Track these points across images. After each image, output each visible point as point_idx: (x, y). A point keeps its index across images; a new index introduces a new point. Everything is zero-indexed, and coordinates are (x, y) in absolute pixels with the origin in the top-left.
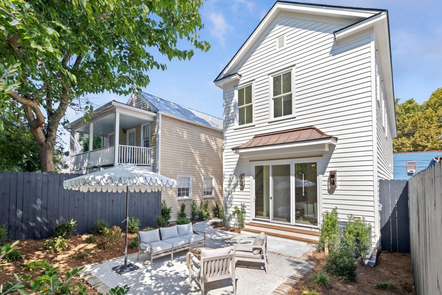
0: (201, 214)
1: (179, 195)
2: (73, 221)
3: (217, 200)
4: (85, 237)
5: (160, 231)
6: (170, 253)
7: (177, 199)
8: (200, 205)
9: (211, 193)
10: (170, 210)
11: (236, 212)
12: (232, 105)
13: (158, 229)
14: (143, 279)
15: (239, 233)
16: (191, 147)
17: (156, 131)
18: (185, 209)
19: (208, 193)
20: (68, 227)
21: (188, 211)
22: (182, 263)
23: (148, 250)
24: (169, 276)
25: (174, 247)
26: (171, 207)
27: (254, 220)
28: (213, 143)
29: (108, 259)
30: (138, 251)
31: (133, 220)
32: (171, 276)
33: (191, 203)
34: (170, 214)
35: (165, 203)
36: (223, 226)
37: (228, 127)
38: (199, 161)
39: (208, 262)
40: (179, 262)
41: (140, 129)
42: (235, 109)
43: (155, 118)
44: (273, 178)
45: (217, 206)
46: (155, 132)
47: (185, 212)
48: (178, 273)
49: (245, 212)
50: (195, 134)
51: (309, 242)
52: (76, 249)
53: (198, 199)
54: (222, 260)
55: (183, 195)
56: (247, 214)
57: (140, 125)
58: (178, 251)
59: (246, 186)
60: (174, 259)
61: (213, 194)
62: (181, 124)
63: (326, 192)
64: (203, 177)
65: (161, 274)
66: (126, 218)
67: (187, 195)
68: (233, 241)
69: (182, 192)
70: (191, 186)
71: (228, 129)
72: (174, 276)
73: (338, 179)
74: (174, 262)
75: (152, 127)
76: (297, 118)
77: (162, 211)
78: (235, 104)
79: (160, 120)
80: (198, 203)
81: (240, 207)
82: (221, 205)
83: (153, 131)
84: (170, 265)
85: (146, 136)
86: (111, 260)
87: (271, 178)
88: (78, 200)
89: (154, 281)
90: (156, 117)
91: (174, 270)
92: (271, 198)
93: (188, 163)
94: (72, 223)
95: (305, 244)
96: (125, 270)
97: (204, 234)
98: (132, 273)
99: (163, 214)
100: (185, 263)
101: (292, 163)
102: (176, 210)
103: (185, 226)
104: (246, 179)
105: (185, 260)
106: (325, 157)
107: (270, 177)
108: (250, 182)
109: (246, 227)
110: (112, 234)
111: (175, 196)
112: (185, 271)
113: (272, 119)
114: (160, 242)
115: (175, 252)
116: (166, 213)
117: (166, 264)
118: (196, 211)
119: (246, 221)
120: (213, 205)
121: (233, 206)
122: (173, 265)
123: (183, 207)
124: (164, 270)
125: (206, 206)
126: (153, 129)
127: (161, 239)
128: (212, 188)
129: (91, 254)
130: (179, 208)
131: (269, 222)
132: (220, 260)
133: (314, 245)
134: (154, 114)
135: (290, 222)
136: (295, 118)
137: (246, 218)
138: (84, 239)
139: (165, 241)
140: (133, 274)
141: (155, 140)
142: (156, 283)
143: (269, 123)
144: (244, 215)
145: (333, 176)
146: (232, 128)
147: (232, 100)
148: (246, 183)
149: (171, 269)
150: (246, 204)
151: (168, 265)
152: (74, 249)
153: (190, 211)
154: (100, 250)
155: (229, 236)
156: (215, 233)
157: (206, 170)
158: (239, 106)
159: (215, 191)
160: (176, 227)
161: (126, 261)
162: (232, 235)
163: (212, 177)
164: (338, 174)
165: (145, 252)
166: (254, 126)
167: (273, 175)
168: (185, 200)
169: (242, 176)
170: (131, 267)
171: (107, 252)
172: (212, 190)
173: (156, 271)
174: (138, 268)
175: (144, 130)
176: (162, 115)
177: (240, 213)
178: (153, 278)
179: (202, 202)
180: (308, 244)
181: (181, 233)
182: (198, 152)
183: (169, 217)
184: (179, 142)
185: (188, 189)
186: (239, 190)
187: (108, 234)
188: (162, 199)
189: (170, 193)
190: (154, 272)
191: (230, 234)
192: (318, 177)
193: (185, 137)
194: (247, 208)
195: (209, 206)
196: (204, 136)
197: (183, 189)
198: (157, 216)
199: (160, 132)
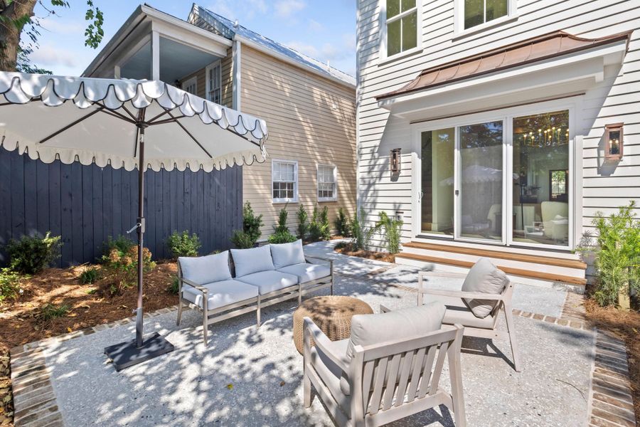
0: (314, 229)
1: (276, 195)
2: (50, 237)
3: (341, 206)
4: (80, 270)
5: (231, 255)
6: (254, 308)
7: (272, 202)
8: (312, 215)
9: (331, 194)
10: (258, 220)
11: (383, 223)
12: (376, 17)
13: (228, 251)
14: (173, 391)
15: (393, 261)
16: (296, 110)
17: (231, 74)
18: (287, 221)
19: (325, 194)
20: (37, 250)
21: (292, 223)
22: (283, 333)
23: (197, 301)
24: (248, 376)
25: (263, 293)
26: (261, 216)
27: (419, 237)
28: (334, 106)
29: (111, 321)
30: (178, 303)
31: (186, 236)
32: (255, 375)
33: (297, 209)
34: (260, 228)
35: (249, 208)
36: (358, 249)
37: (365, 63)
38: (310, 137)
39: (377, 361)
40: (277, 331)
41: (205, 77)
42: (380, 26)
43: (229, 50)
44: (461, 153)
45: (342, 216)
46: (230, 78)
47: (286, 226)
48: (271, 366)
49: (400, 223)
50: (302, 87)
51: (558, 280)
52: (45, 297)
53: (310, 203)
54: (422, 352)
55: (283, 195)
56: (404, 227)
57: (204, 68)
58: (273, 302)
59: (403, 173)
60: (262, 321)
61: (335, 195)
62: (279, 66)
63: (594, 172)
64: (317, 165)
65: (229, 369)
66: (139, 221)
67: (291, 195)
68: (390, 278)
69: (280, 189)
70: (296, 180)
71: (367, 65)
72: (263, 378)
73: (626, 140)
74: (263, 330)
75: (225, 68)
76: (520, 20)
77: (245, 223)
78: (381, 14)
79: (238, 53)
80: (310, 209)
81: (390, 213)
82: (349, 214)
83: (226, 76)
84: (255, 338)
85: (215, 88)
86: (117, 324)
87: (457, 153)
88: (71, 195)
89: (202, 397)
90: (231, 48)
91: (264, 357)
92: (457, 192)
93: (293, 138)
94: (48, 240)
95: (549, 284)
96: (133, 357)
97: (328, 264)
98: (151, 365)
99: (246, 228)
100: (291, 334)
101: (507, 118)
102: (271, 223)
103: (288, 247)
104: (403, 158)
105: (289, 325)
106: (592, 95)
107: (456, 151)
108: (412, 163)
109: (406, 250)
110: (125, 263)
111: (269, 196)
112: (290, 358)
113: (461, 31)
114: (232, 281)
115: (267, 304)
116: (251, 227)
117: (243, 337)
118: (306, 223)
119: (403, 240)
120: (336, 215)
121: (376, 212)
122: (261, 340)
123: (283, 217)
124: (237, 354)
125: (324, 216)
126: (226, 72)
127: (234, 275)
128: (333, 185)
129: (74, 310)
130: (277, 218)
131: (452, 240)
132: (416, 351)
133: (572, 287)
134: (228, 42)
135: (501, 239)
136: (516, 19)
137: (404, 234)
138: (78, 275)
139: (243, 278)
140: (155, 369)
141: (230, 91)
142: (208, 405)
143: (454, 40)
144: (398, 227)
145: (615, 133)
146: (373, 63)
147: (374, 9)
148: (403, 166)
149: (255, 351)
150: (403, 207)
151: (250, 341)
152: (40, 298)
153: (297, 225)
154: (100, 301)
155: (376, 269)
156: (346, 263)
157: (323, 153)
158: (388, 18)
159: (339, 190)
160: (268, 246)
161: (139, 333)
162: (380, 265)
163: (334, 165)
164: (626, 130)
165: (192, 306)
166: (421, 51)
167: (463, 146)
168: (287, 204)
169: (395, 153)
170: (154, 348)
171: (115, 303)
172: (332, 188)
173: (217, 359)
174: (172, 348)
175: (211, 78)
176: (243, 45)
177: (390, 224)
178: (205, 385)
179: (316, 209)
180: (554, 285)
181: (280, 262)
182: (309, 121)
183: (259, 234)
184: (275, 99)
185: (291, 186)
186: (388, 180)
187: (118, 264)
188: (244, 201)
189: (260, 191)
190: (210, 362)
191: (376, 265)
192: (571, 142)
193: (286, 90)
194: (406, 213)
195: (329, 217)
196: (318, 93)
197: (283, 185)
198: (234, 231)
199: (239, 76)
